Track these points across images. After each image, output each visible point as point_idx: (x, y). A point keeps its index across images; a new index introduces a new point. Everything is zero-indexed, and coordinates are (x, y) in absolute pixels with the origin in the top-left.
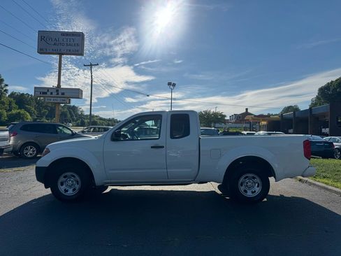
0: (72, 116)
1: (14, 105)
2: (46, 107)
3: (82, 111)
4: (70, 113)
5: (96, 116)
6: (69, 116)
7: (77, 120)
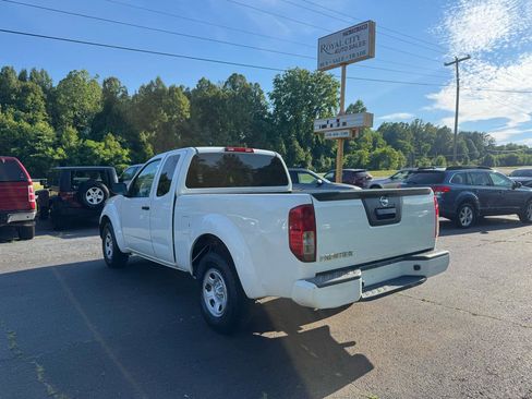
0: (471, 149)
1: (381, 141)
2: (428, 140)
3: (492, 141)
4: (469, 145)
5: (521, 147)
6: (466, 150)
7: (481, 156)
